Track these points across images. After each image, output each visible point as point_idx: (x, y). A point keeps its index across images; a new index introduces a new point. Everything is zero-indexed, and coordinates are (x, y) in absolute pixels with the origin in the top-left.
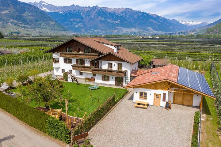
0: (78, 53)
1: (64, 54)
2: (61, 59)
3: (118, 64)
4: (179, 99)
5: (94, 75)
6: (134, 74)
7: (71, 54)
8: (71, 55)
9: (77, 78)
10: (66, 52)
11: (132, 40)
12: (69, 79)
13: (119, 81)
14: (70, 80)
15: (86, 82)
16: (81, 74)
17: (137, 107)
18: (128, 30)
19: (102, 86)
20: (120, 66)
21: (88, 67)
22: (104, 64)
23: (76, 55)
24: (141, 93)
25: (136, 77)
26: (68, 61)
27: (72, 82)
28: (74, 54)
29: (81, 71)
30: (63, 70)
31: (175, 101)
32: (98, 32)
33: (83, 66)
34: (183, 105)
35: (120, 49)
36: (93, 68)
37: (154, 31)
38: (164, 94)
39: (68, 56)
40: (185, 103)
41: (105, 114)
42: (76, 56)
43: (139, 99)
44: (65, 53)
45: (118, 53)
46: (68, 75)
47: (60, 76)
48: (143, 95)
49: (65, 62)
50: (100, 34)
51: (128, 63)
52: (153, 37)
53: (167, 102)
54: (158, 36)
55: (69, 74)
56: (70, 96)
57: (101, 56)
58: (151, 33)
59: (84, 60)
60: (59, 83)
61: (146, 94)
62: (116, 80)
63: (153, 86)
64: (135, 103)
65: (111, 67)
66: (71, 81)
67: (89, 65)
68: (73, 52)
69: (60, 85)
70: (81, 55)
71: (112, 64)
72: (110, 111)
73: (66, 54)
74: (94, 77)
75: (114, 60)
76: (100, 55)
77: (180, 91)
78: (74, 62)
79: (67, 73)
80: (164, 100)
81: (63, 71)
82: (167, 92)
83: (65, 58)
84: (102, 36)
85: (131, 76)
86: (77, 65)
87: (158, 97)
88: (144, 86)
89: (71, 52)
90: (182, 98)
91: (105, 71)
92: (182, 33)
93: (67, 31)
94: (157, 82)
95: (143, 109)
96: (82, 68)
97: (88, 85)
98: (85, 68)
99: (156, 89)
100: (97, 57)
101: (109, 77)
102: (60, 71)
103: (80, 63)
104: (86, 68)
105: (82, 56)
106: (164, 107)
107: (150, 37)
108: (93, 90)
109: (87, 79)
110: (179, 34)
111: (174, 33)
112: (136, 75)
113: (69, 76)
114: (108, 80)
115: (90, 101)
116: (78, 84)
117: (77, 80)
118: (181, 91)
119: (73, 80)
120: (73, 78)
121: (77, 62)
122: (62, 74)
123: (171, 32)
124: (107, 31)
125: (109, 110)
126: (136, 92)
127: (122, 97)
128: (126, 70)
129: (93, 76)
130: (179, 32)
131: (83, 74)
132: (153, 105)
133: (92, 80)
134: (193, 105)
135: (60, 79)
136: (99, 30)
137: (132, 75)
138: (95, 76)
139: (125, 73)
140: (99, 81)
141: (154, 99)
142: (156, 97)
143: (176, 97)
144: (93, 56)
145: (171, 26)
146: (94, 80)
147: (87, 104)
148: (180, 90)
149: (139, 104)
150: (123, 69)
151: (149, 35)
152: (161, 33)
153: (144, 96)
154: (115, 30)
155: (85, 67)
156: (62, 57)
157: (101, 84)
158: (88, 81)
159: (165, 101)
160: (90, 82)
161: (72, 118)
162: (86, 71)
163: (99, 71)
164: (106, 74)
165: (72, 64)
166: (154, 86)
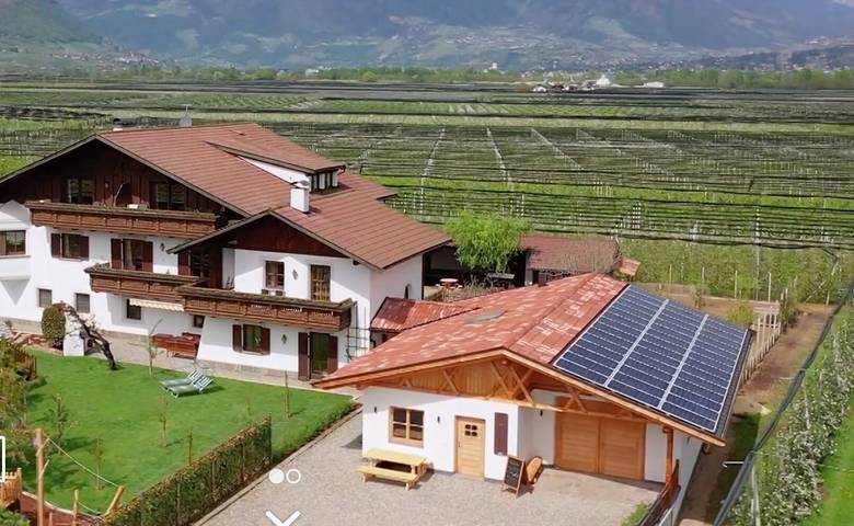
0: (121, 210)
1: (51, 212)
2: (38, 239)
3: (314, 269)
4: (583, 445)
5: (198, 321)
6: (392, 320)
7: (83, 214)
8: (86, 220)
9: (111, 334)
10: (64, 200)
11: (481, 109)
12: (67, 343)
13: (318, 352)
14: (74, 346)
15: (153, 356)
16: (133, 313)
17: (372, 478)
18: (468, 40)
19: (231, 376)
20: (320, 276)
21: (167, 281)
22: (245, 270)
23: (108, 216)
24: (398, 414)
25: (396, 333)
26: (69, 245)
27: (86, 353)
28: (99, 215)
29: (133, 302)
30: (44, 293)
31: (564, 457)
32: (282, 51)
33: (142, 273)
34: (599, 474)
35: (341, 187)
36: (187, 287)
37: (635, 45)
38: (501, 420)
39: (71, 224)
40: (611, 466)
41: (213, 506)
42: (111, 222)
43: (390, 441)
44: (58, 205)
45: (311, 211)
46: (64, 320)
47: (29, 322)
48: (408, 423)
49: (56, 251)
50: (294, 59)
51: (355, 263)
52: (630, 80)
53: (511, 459)
54: (657, 76)
55: (73, 312)
56: (64, 420)
57: (233, 224)
58: (618, 58)
59: (151, 243)
60: (20, 356)
61: (417, 417)
62: (302, 352)
63: (448, 379)
64: (366, 460)
65: (281, 282)
66: (80, 352)
67: (174, 271)
68: (95, 204)
69: (20, 366)
70: (133, 217)
71: (281, 267)
72: (241, 493)
73: (59, 213)
74: (195, 331)
75: (290, 246)
76: (231, 222)
77: (570, 408)
78: (100, 254)
79: (60, 307)
80: (501, 446)
81: (44, 295)
82: (511, 408)
83: (55, 231)
84: (302, 72)
85: (373, 330)
86: (115, 271)
87: (475, 434)
88: (409, 377)
89: (89, 201)
90: (593, 440)
91: (247, 301)
92: (814, 53)
93: (95, 46)
94: (462, 360)
95: (401, 489)
96: (139, 285)
97: (164, 371)
98: (150, 283)
99: (462, 391)
100: (212, 232)
101: (268, 331)
102: (30, 295)
103: (129, 257)
104: (157, 287)
105: (137, 223)
106: (499, 481)
107: (603, 82)
108: (183, 394)
109: (162, 341)
110: (798, 58)
111: (763, 58)
112: (399, 327)
113: (72, 326)
114: (264, 346)
115: (161, 446)
116: (114, 366)
117: (107, 345)
118: (574, 406)
119: (90, 344)
120: (91, 337)
121: (115, 254)
122: (37, 315)
123: (743, 52)
124: (338, 43)
125: (237, 489)
126: (376, 409)
127: (318, 432)
128: (348, 301)
129: (195, 325)
130: (800, 48)
131: (144, 315)
132: (452, 470)
133: (187, 346)
134: (646, 478)
135: (26, 341)
136: (288, 39)
137: (383, 324)
138: (201, 326)
139: (346, 313)
140: (217, 350)
141: (457, 445)
142: (468, 433)
143: (564, 435)
144: (193, 228)
145: (742, 13)
146: (197, 346)
147: (143, 460)
148: (569, 403)
149: (384, 465)
150: (338, 293)
151: (601, 69)
152: (678, 53)
153: (412, 428)
154: (388, 35)
155: (153, 281)
156: (43, 228)
157: (229, 367)
158: (160, 350)
159: (505, 453)
160: (176, 356)
161: (65, 514)
162: (158, 300)
163: (218, 300)
164: (253, 316)
165: (90, 263)
166: (452, 377)
